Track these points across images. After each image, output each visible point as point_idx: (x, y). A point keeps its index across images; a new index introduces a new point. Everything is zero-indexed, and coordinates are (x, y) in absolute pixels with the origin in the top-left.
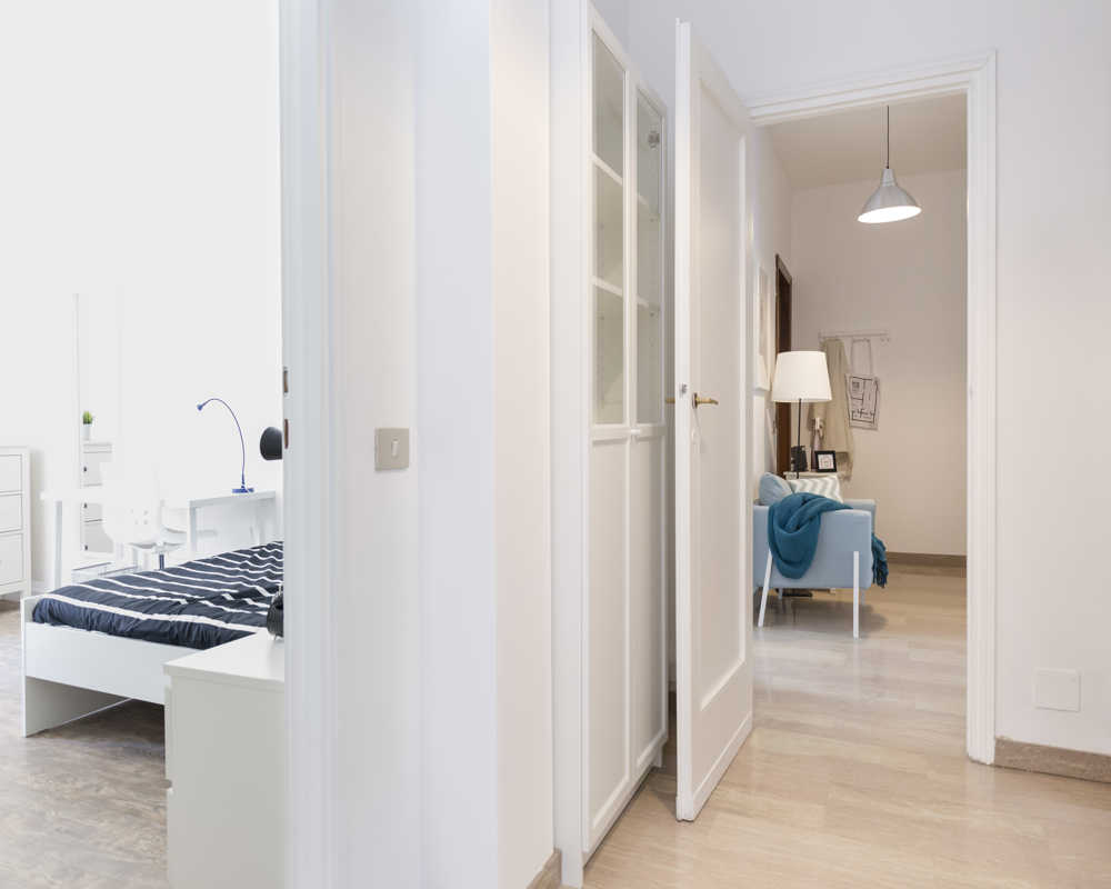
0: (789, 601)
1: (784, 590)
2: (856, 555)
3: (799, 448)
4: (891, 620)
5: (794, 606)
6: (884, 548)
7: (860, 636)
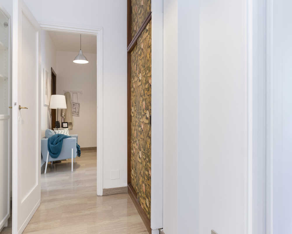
0: (54, 165)
1: (53, 162)
2: (72, 149)
3: (58, 121)
4: (81, 165)
5: (56, 166)
6: (80, 147)
7: (73, 171)
